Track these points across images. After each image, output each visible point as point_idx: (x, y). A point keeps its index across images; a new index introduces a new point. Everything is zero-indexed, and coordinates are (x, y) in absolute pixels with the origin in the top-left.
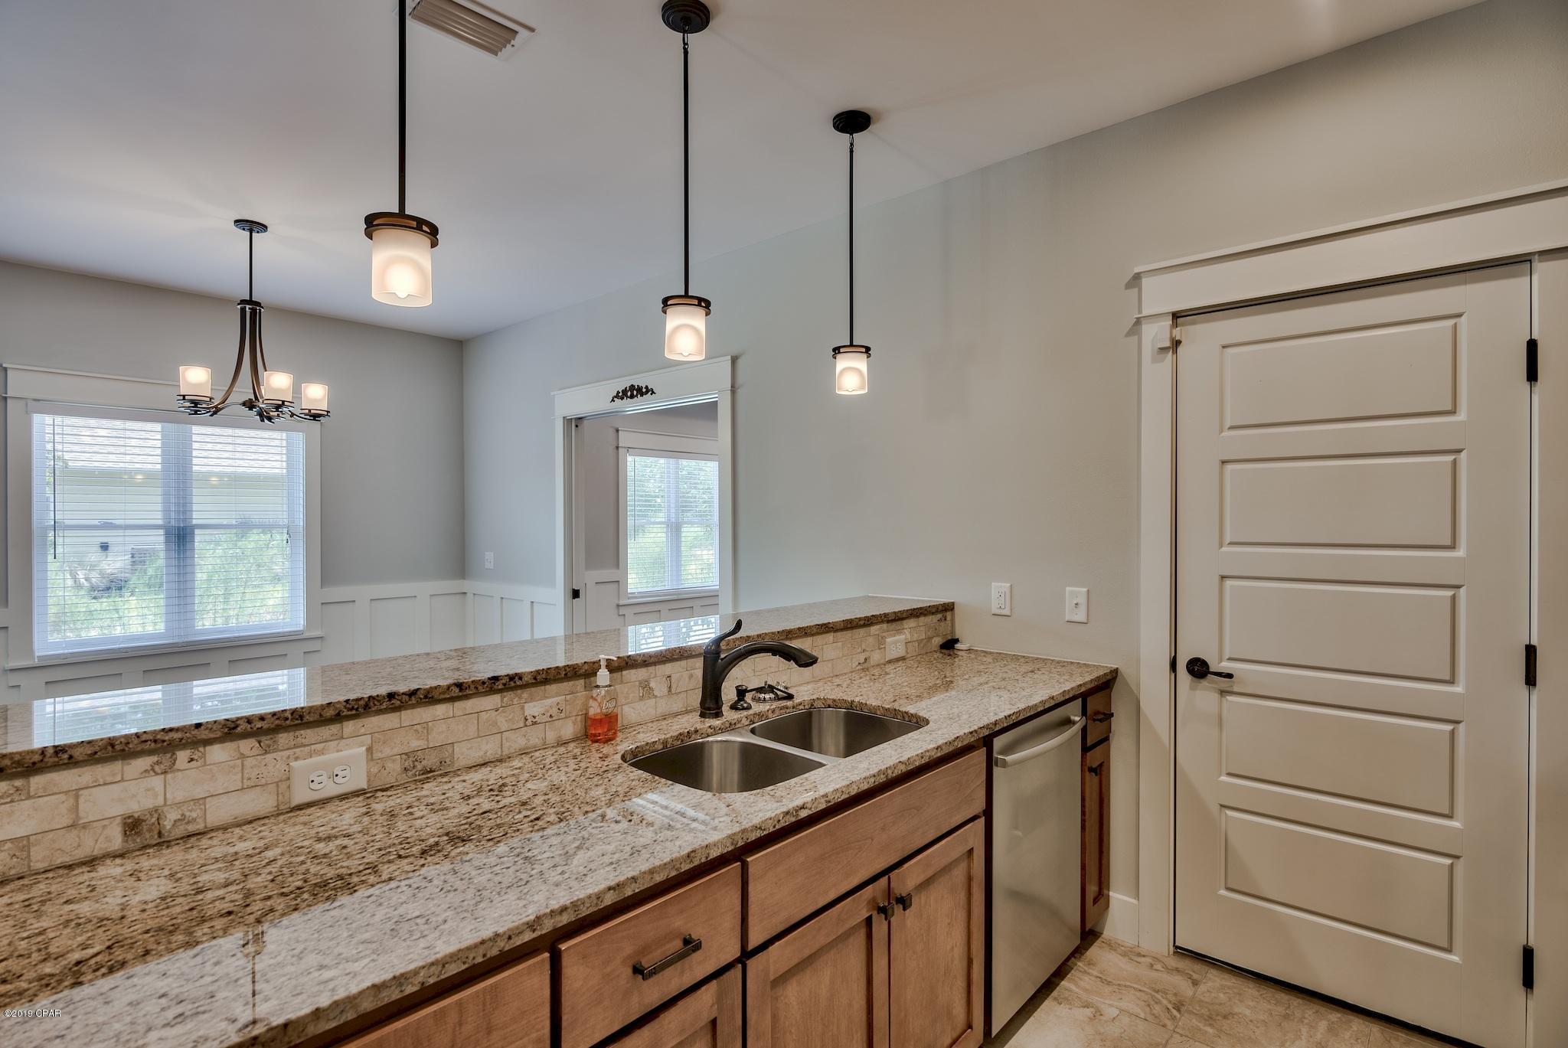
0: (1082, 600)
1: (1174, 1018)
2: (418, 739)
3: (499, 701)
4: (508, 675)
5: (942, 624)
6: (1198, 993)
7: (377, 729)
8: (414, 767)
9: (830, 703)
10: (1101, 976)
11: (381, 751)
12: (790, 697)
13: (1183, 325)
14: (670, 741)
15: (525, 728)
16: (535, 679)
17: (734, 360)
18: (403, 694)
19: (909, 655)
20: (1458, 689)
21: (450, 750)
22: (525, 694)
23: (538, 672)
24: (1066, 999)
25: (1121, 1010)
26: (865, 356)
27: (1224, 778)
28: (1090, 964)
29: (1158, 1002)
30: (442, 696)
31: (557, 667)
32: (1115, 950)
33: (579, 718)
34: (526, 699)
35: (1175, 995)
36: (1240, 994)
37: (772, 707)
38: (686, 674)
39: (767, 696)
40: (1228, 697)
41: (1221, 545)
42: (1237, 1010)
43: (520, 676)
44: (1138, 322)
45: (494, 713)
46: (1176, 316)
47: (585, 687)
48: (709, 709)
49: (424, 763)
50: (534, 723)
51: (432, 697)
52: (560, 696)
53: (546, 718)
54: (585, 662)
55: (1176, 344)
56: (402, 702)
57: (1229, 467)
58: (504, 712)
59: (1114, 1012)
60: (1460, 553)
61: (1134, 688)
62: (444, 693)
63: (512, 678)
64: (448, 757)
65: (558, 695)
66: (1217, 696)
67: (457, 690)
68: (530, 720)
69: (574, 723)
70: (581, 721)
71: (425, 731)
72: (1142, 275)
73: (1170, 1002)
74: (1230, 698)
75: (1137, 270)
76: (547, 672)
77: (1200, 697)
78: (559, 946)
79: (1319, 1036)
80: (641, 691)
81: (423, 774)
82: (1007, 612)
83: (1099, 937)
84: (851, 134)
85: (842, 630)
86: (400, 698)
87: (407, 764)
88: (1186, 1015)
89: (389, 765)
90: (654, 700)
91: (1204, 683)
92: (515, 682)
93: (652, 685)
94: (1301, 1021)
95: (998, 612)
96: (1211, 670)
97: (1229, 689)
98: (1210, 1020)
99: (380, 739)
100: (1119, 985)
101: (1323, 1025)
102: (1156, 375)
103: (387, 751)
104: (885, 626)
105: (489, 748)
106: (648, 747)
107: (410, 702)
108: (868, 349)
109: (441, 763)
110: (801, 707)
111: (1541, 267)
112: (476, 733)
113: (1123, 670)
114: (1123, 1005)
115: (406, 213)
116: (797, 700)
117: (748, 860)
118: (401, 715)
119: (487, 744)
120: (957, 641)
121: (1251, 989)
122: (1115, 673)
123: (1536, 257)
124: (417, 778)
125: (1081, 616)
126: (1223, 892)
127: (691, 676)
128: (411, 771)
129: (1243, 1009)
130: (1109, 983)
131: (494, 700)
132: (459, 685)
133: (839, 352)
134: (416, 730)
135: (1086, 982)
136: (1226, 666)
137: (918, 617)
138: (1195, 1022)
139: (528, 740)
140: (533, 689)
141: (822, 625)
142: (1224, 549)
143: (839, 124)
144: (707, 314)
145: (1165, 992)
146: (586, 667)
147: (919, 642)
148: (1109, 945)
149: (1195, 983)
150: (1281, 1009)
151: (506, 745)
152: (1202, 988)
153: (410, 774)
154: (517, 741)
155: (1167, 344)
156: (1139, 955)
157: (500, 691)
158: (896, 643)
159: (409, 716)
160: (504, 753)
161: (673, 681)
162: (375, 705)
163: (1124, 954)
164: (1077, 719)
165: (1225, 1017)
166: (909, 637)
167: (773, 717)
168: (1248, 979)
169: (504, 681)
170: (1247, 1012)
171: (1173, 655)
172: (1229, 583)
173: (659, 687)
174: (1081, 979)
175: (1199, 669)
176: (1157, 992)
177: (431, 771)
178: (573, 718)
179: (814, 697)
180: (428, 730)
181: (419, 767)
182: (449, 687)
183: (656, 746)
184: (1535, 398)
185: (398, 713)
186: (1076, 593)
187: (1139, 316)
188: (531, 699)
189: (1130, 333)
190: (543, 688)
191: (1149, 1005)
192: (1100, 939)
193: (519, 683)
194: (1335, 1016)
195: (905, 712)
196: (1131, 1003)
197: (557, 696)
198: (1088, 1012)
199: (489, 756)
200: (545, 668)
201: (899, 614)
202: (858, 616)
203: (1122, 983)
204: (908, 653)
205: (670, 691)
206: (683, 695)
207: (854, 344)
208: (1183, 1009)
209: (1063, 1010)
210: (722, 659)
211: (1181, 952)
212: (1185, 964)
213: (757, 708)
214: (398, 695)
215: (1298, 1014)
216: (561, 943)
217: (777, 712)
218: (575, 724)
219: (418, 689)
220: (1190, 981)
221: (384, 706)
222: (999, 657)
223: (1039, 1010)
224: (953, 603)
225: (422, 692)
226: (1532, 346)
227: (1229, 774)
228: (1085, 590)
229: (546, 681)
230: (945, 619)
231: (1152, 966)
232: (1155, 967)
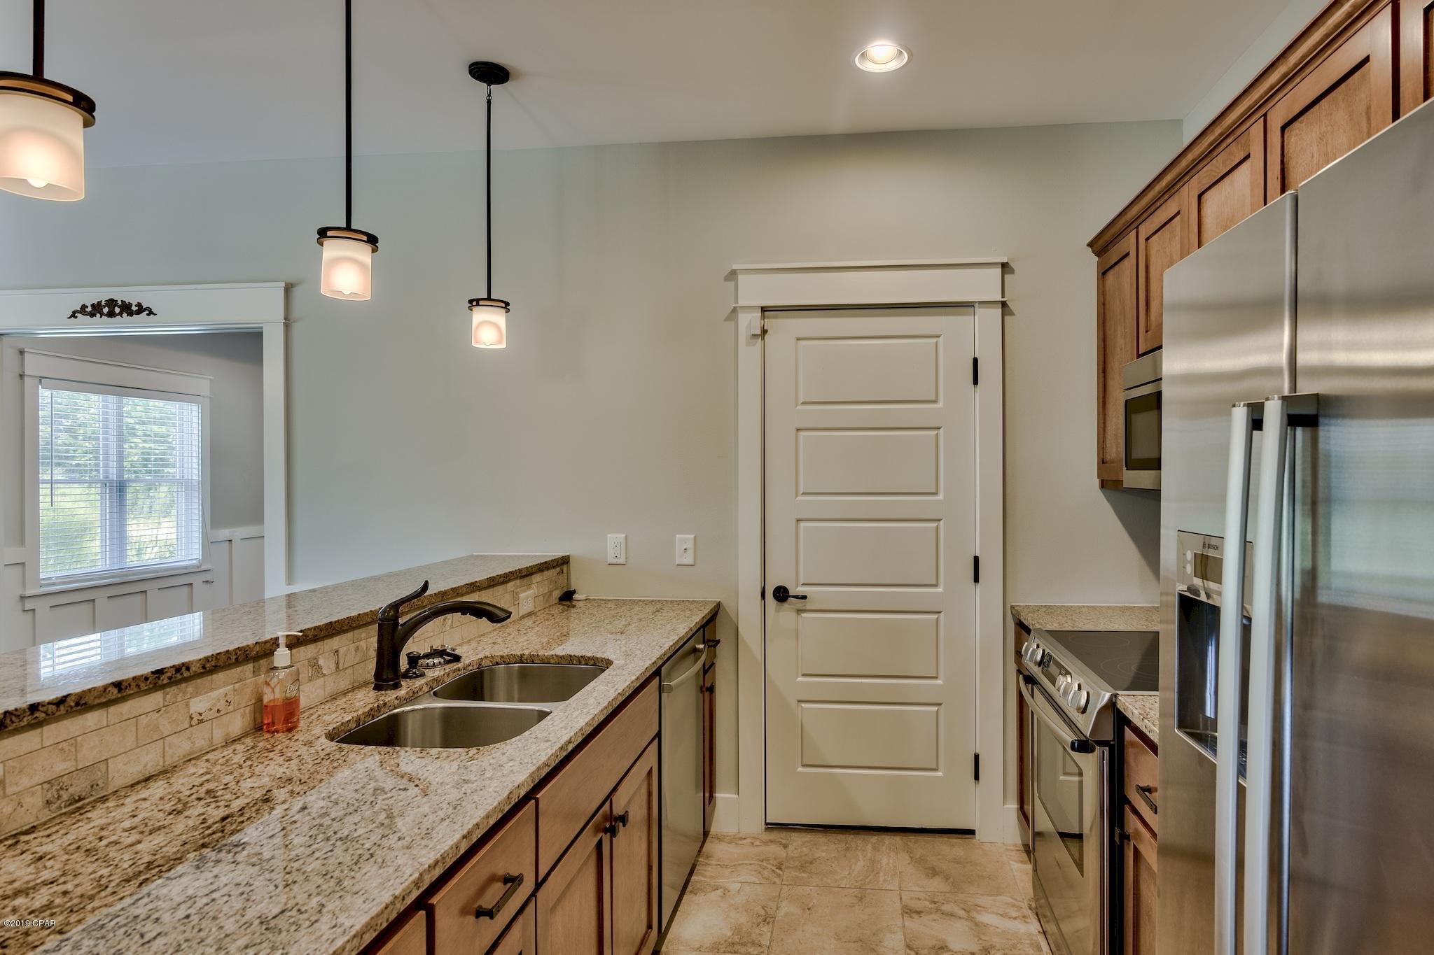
0: (690, 545)
1: (779, 876)
2: (64, 760)
3: (161, 700)
4: (173, 666)
5: (560, 577)
6: (789, 852)
7: (11, 755)
8: (59, 797)
9: (498, 660)
10: (719, 863)
11: (16, 784)
12: (457, 658)
13: (768, 318)
14: (362, 717)
15: (191, 729)
16: (204, 667)
17: (288, 289)
18: (49, 703)
19: (537, 610)
20: (940, 590)
21: (103, 770)
22: (190, 687)
23: (207, 659)
24: (699, 889)
25: (742, 883)
26: (504, 311)
27: (800, 679)
28: (708, 857)
29: (765, 868)
30: (98, 701)
31: (228, 651)
32: (723, 841)
33: (248, 708)
34: (191, 694)
35: (775, 859)
36: (815, 844)
37: (447, 671)
38: (352, 647)
39: (436, 661)
40: (802, 615)
41: (797, 496)
42: (817, 855)
43: (186, 666)
44: (734, 310)
45: (155, 715)
46: (764, 310)
47: (254, 672)
48: (387, 680)
49: (71, 790)
50: (201, 722)
51: (85, 704)
52: (228, 685)
53: (214, 714)
54: (256, 643)
55: (764, 332)
56: (47, 715)
57: (802, 434)
58: (167, 713)
59: (737, 886)
60: (940, 497)
61: (733, 616)
62: (99, 697)
63: (178, 669)
64: (100, 779)
65: (225, 684)
66: (794, 614)
67: (115, 691)
68: (195, 719)
69: (243, 716)
70: (250, 713)
71: (73, 749)
72: (738, 271)
73: (773, 865)
74: (805, 615)
75: (735, 267)
76: (216, 658)
77: (782, 616)
78: (430, 902)
79: (869, 855)
80: (310, 671)
81: (70, 805)
82: (622, 560)
83: (708, 834)
84: (489, 85)
85: (485, 588)
86: (44, 709)
87: (49, 795)
88: (786, 870)
89: (28, 800)
90: (322, 679)
91: (786, 605)
92: (182, 674)
93: (321, 662)
94: (856, 849)
95: (614, 561)
96: (790, 594)
97: (804, 608)
98: (802, 868)
99: (13, 767)
100: (734, 865)
101: (869, 847)
102: (749, 355)
103: (25, 782)
104: (518, 581)
105: (149, 760)
106: (343, 728)
107: (58, 713)
108: (507, 304)
109: (92, 786)
110: (471, 668)
111: (980, 311)
112: (135, 743)
113: (724, 603)
114: (741, 879)
115: (45, 77)
116: (465, 661)
117: (538, 796)
118: (42, 733)
119: (147, 755)
120: (574, 592)
121: (821, 839)
122: (719, 604)
123: (977, 304)
124: (64, 811)
125: (689, 560)
126: (800, 769)
127: (357, 649)
128: (55, 803)
129: (820, 854)
130: (727, 866)
131: (156, 699)
132: (118, 685)
133: (478, 305)
134: (62, 749)
135: (710, 871)
136: (801, 590)
137: (542, 571)
138: (794, 873)
139: (193, 743)
140: (199, 680)
141: (472, 584)
142: (799, 498)
143: (477, 72)
144: (374, 251)
145: (767, 860)
146: (257, 648)
147: (544, 595)
148: (718, 838)
149: (785, 846)
150: (843, 846)
151: (169, 752)
152: (791, 848)
153: (54, 807)
154: (181, 746)
155: (759, 332)
156: (741, 839)
157: (163, 687)
158: (527, 598)
159: (52, 732)
160: (167, 763)
161: (340, 656)
162: (13, 722)
163: (730, 842)
164: (701, 646)
165: (811, 863)
166: (536, 591)
167: (448, 680)
168: (818, 831)
169: (169, 674)
170: (824, 854)
171: (763, 585)
172: (802, 524)
173: (326, 664)
174: (705, 871)
175: (782, 594)
176: (762, 861)
177: (80, 799)
178: (242, 710)
179: (481, 656)
180: (76, 747)
181: (65, 796)
182: (105, 688)
183: (350, 725)
184: (977, 395)
185: (39, 731)
186: (684, 540)
187: (737, 305)
188: (197, 693)
189: (728, 319)
190: (209, 678)
191: (760, 873)
192: (709, 836)
193: (186, 674)
194: (874, 839)
195: (582, 656)
196: (747, 875)
197: (224, 686)
198: (719, 892)
199: (151, 770)
200: (215, 653)
201: (530, 569)
202: (499, 574)
203: (736, 863)
204: (535, 608)
205: (338, 667)
206: (350, 671)
207: (492, 298)
208: (783, 867)
209: (700, 898)
210: (402, 625)
211: (772, 827)
212: (775, 835)
213: (432, 674)
214: (43, 706)
215: (853, 845)
216: (429, 900)
217: (451, 675)
218: (243, 718)
219: (69, 695)
220: (781, 846)
221: (25, 722)
222: (620, 603)
223: (681, 904)
224: (569, 556)
225: (73, 698)
226: (975, 361)
227: (804, 675)
228: (692, 536)
229: (215, 669)
230: (562, 573)
231: (753, 844)
232: (755, 844)
